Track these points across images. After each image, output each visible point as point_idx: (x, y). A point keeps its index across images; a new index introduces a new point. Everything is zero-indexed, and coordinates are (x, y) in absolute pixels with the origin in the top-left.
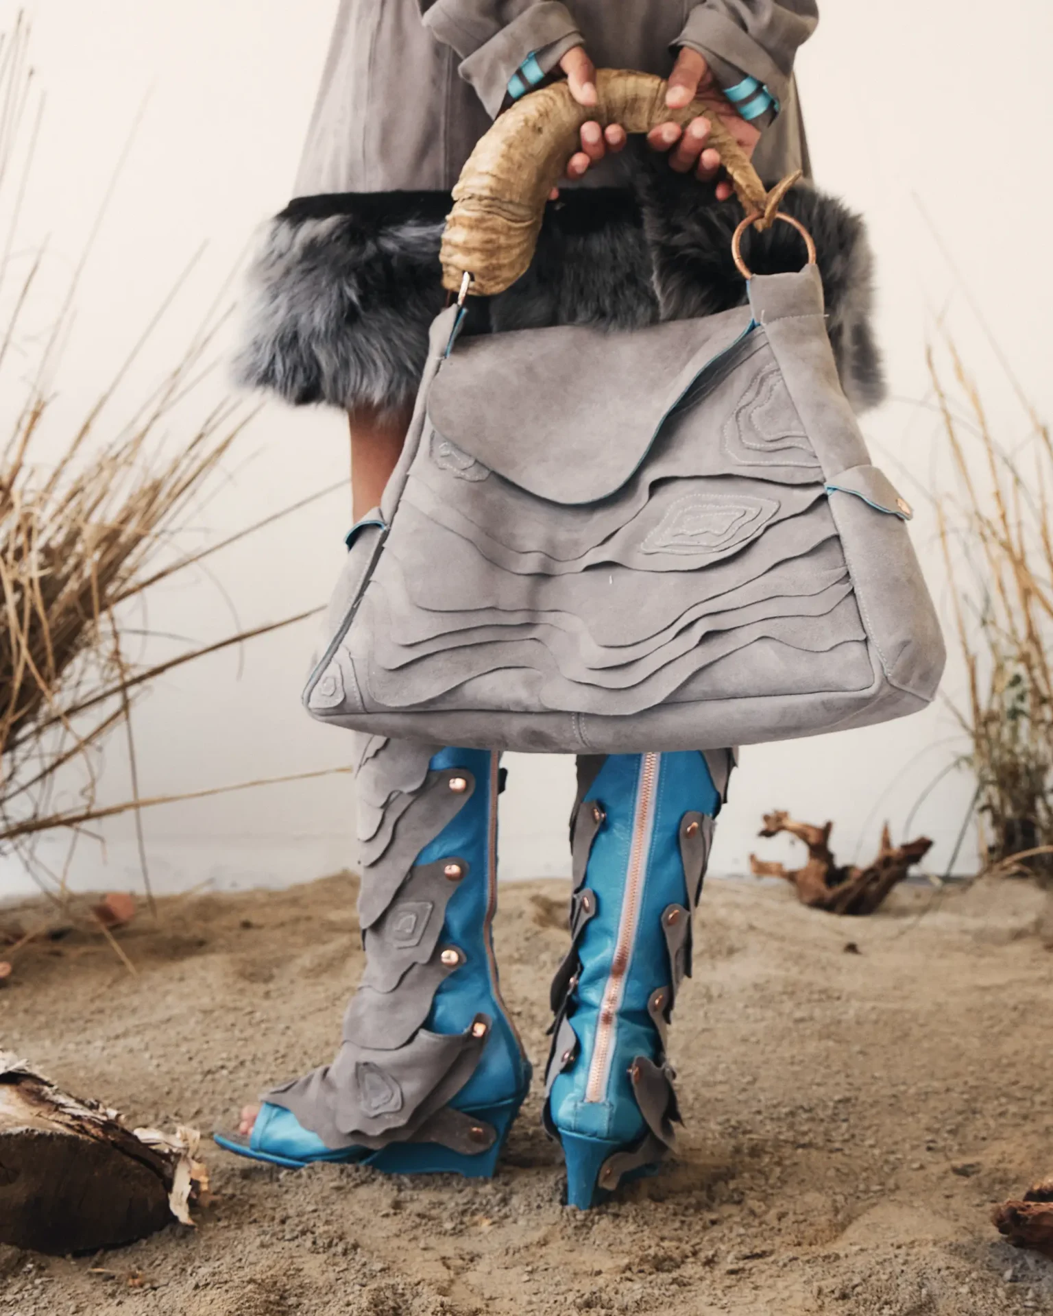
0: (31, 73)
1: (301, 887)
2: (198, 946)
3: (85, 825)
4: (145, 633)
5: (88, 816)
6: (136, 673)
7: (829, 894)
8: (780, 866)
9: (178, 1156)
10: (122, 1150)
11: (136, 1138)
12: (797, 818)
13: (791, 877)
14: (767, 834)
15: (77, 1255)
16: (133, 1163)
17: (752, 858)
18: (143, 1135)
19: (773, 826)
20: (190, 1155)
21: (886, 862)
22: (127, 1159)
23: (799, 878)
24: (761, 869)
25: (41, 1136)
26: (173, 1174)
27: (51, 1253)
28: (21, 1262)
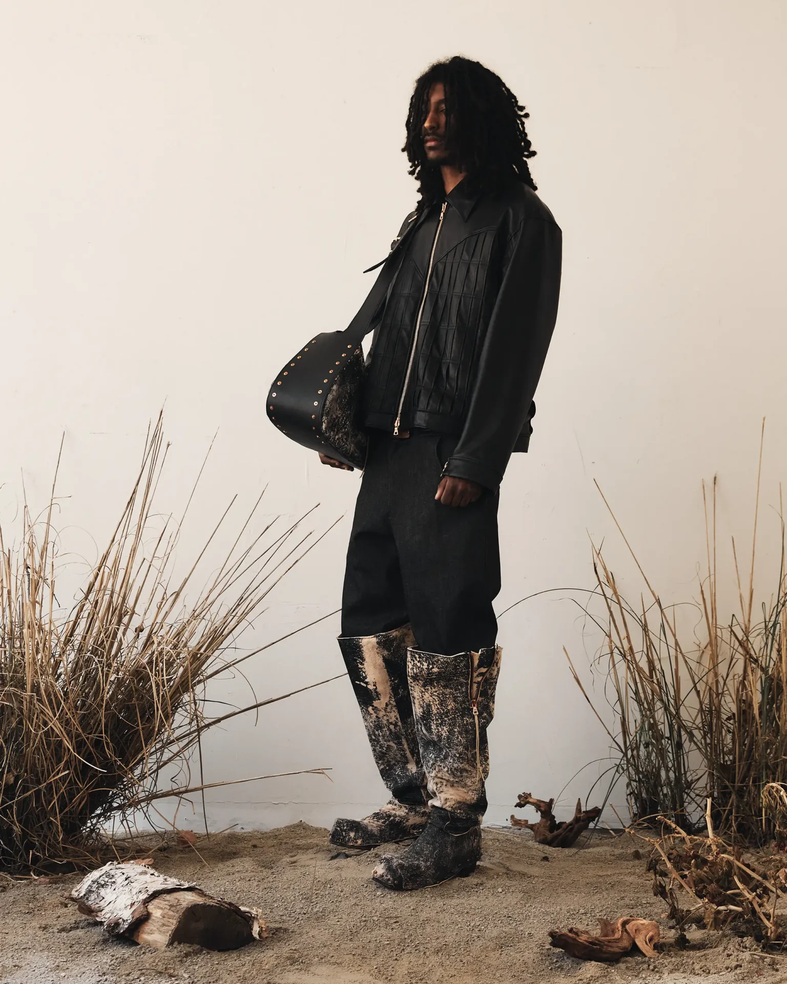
0: (168, 445)
1: (278, 830)
2: (233, 855)
3: (184, 796)
4: (204, 700)
5: (187, 791)
6: (207, 722)
7: (549, 836)
8: (526, 821)
9: (254, 918)
10: (236, 913)
11: (240, 909)
12: (535, 796)
13: (532, 827)
14: (520, 805)
15: (219, 951)
16: (240, 918)
17: (512, 817)
18: (243, 908)
19: (523, 801)
20: (258, 917)
21: (577, 820)
22: (237, 916)
23: (536, 828)
24: (516, 822)
25: (209, 905)
26: (253, 924)
27: (211, 950)
28: (202, 951)
